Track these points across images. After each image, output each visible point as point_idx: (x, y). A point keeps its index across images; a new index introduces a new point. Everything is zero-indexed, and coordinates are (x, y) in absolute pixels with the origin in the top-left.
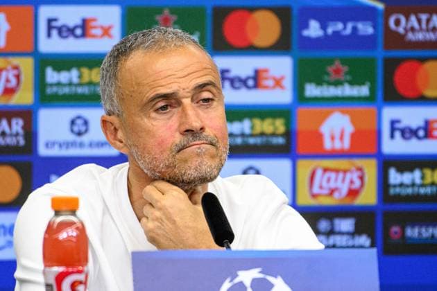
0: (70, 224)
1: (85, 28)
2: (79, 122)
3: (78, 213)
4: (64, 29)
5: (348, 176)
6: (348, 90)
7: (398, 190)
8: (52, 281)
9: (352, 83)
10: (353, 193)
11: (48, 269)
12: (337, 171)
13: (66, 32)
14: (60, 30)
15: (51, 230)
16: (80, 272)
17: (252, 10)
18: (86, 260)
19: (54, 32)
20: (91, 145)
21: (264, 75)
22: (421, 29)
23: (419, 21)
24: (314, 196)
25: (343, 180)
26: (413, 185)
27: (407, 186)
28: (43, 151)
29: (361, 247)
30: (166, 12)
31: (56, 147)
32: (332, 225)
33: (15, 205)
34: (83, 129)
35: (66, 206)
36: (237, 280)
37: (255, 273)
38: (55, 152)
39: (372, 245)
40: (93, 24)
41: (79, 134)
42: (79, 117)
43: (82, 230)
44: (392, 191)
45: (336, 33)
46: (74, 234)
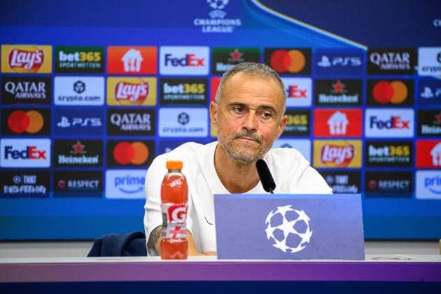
0: (177, 178)
1: (188, 60)
2: (184, 116)
3: (182, 171)
4: (175, 61)
5: (345, 151)
6: (345, 99)
7: (374, 159)
8: (166, 212)
9: (347, 94)
10: (347, 160)
11: (164, 204)
12: (338, 147)
13: (176, 62)
14: (173, 61)
15: (166, 181)
16: (183, 206)
17: (288, 50)
18: (187, 199)
19: (169, 63)
20: (190, 130)
21: (295, 89)
22: (389, 62)
23: (389, 57)
24: (324, 162)
25: (342, 153)
26: (384, 156)
27: (380, 157)
28: (162, 134)
29: (352, 193)
30: (236, 51)
31: (170, 131)
32: (335, 179)
33: (146, 165)
34: (186, 120)
35: (174, 167)
36: (277, 212)
37: (288, 208)
38: (169, 134)
39: (358, 192)
40: (192, 58)
41: (183, 123)
42: (183, 114)
43: (184, 181)
44: (371, 160)
45: (338, 64)
46: (180, 184)
